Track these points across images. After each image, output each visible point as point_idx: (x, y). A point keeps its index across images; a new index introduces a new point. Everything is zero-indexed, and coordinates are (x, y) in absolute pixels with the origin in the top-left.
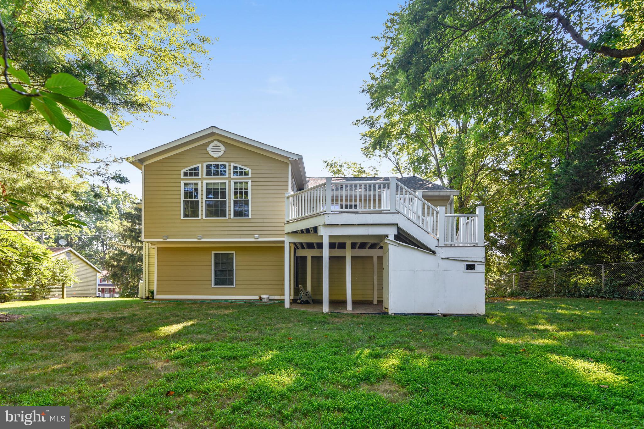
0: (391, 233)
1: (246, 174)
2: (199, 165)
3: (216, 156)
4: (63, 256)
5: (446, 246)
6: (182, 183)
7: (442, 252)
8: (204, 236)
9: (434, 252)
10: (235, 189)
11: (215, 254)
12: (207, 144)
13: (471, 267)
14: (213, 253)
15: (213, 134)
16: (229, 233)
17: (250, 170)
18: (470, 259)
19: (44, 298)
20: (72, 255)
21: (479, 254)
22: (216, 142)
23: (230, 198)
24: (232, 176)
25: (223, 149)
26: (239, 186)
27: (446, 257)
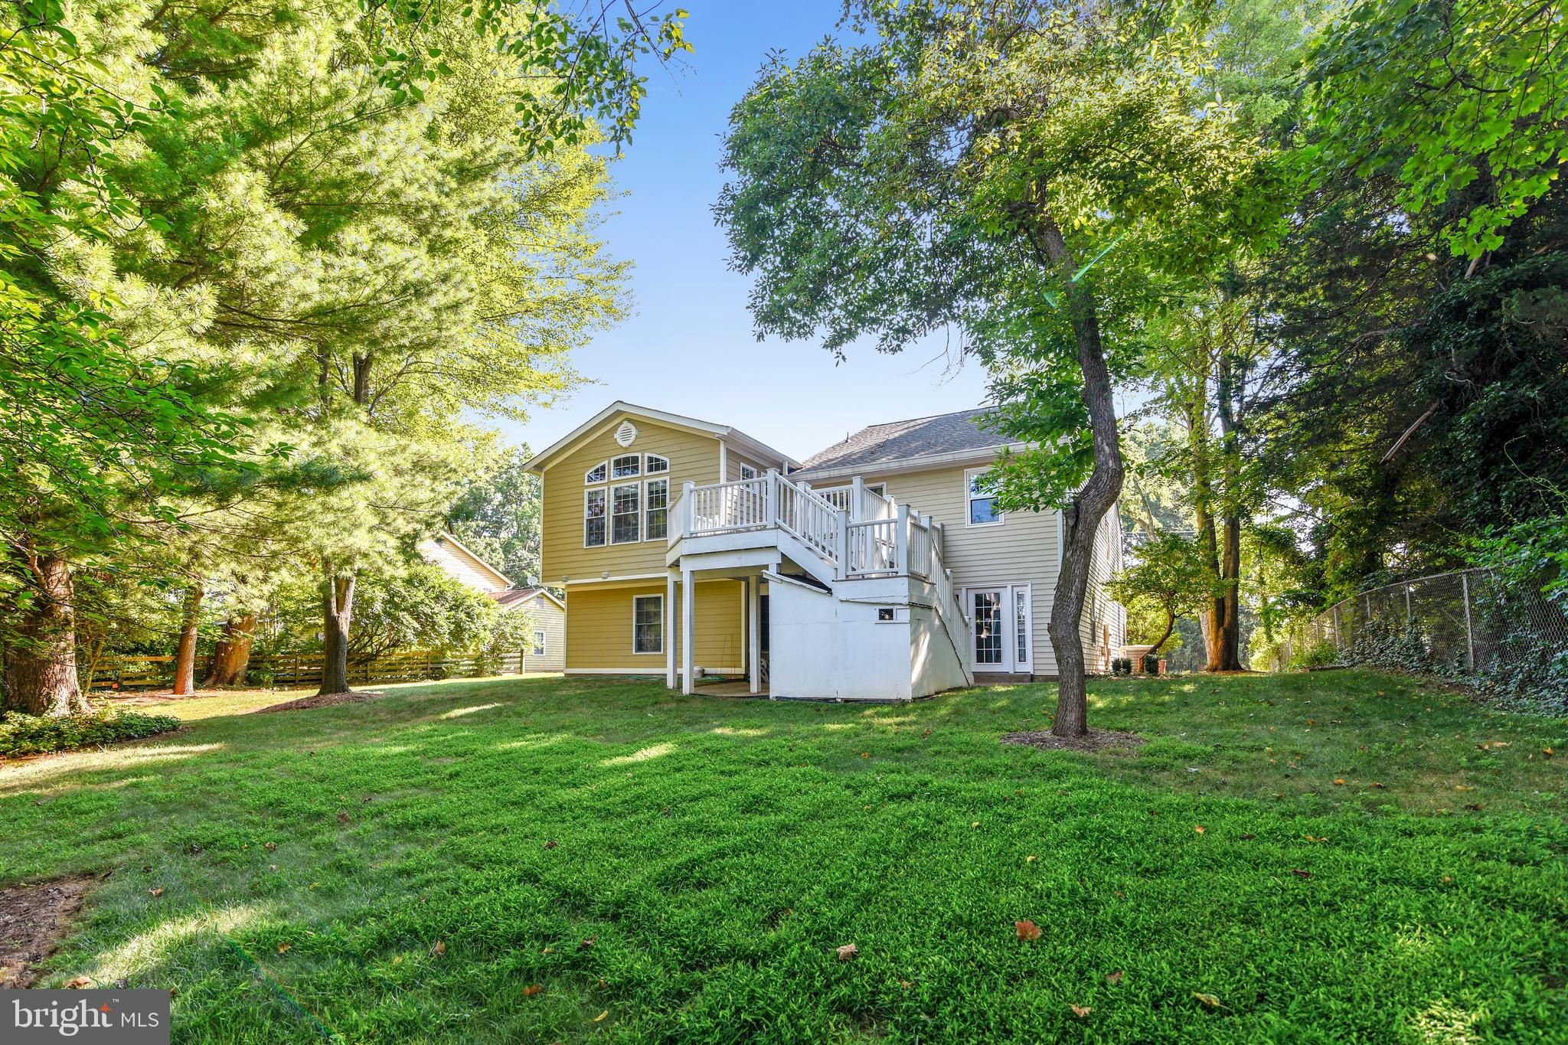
0: (772, 560)
1: (664, 467)
2: (606, 462)
3: (625, 444)
4: (533, 603)
5: (848, 578)
6: (586, 491)
7: (841, 590)
8: (611, 573)
9: (829, 591)
10: (651, 493)
11: (638, 600)
12: (615, 429)
13: (886, 614)
14: (635, 597)
15: (619, 413)
16: (642, 565)
17: (667, 460)
18: (883, 600)
19: (494, 674)
20: (545, 601)
21: (898, 591)
22: (625, 423)
23: (644, 509)
24: (646, 474)
25: (634, 431)
26: (654, 488)
27: (848, 598)
